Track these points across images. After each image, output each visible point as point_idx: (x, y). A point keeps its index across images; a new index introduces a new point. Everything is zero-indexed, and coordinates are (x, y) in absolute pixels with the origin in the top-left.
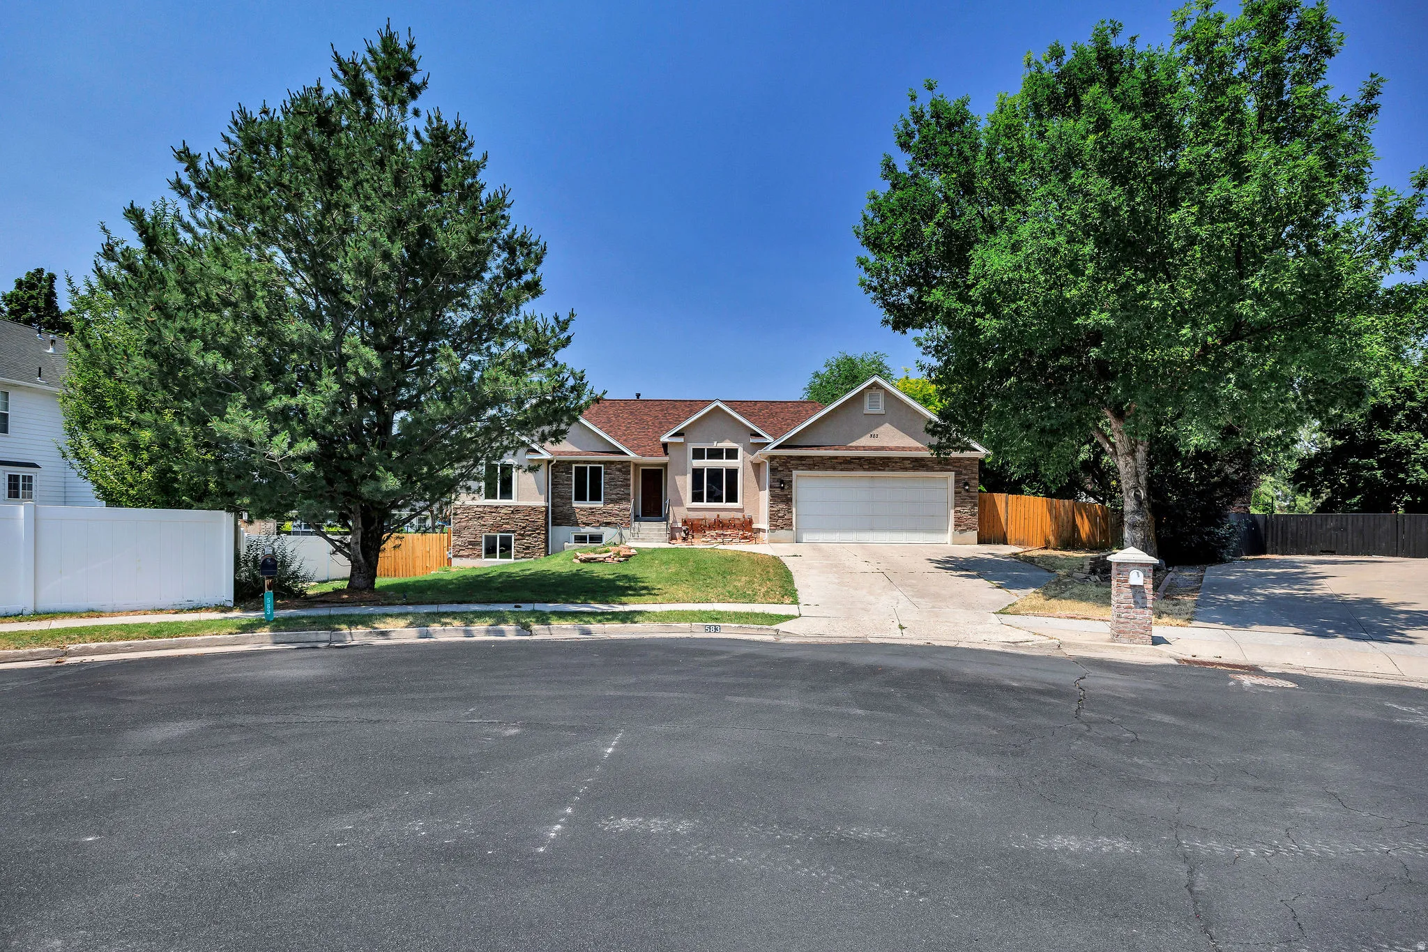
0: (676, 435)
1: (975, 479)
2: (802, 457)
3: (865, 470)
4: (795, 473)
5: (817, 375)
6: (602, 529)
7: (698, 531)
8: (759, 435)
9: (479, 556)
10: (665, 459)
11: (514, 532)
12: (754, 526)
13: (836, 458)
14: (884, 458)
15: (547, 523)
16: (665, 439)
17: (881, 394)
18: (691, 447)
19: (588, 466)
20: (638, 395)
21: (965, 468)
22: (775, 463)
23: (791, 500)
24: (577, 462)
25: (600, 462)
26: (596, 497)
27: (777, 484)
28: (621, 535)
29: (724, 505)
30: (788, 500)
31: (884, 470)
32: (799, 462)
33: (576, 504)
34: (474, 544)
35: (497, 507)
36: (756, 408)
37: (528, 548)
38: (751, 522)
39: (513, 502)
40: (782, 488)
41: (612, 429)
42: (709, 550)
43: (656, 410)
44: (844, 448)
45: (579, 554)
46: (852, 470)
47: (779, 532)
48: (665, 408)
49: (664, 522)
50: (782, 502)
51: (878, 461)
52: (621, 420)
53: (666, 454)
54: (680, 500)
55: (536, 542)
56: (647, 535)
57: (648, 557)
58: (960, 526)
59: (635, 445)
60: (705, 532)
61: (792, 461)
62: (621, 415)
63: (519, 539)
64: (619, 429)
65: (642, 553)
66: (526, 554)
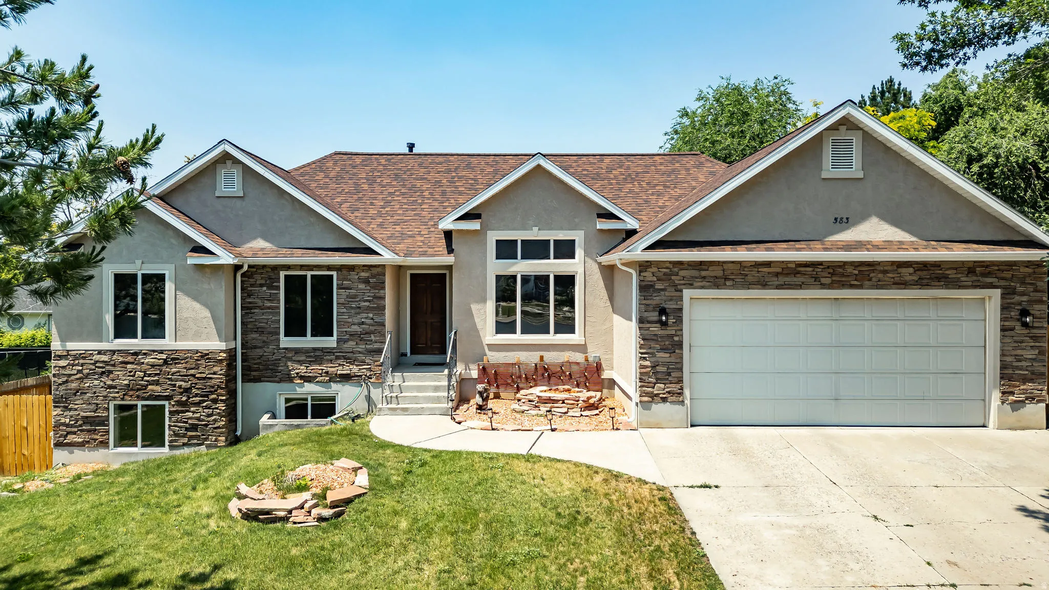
0: (466, 217)
1: (1041, 302)
2: (701, 263)
3: (823, 286)
4: (687, 293)
5: (685, 113)
6: (335, 387)
7: (507, 385)
8: (611, 216)
9: (104, 444)
11: (168, 398)
12: (606, 375)
13: (768, 264)
14: (862, 264)
15: (233, 380)
16: (447, 223)
17: (856, 140)
18: (493, 236)
19: (309, 274)
20: (411, 146)
21: (1023, 283)
22: (648, 276)
23: (680, 345)
24: (288, 267)
25: (329, 268)
26: (321, 328)
27: (654, 316)
28: (369, 398)
30: (675, 346)
31: (860, 287)
32: (694, 273)
33: (286, 342)
34: (94, 423)
35: (136, 354)
36: (604, 165)
37: (194, 428)
38: (599, 368)
39: (168, 343)
40: (664, 324)
41: (359, 205)
42: (521, 467)
43: (439, 172)
44: (784, 245)
45: (244, 489)
46: (800, 287)
47: (659, 408)
48: (452, 168)
49: (446, 371)
50: (663, 349)
51: (850, 270)
52: (378, 188)
53: (450, 251)
54: (475, 332)
55: (209, 416)
56: (415, 400)
57: (389, 501)
58: (1012, 393)
59: (397, 234)
60: (518, 389)
61: (682, 273)
62: (379, 180)
63: (178, 412)
64: (372, 204)
65: (379, 485)
66: (191, 438)
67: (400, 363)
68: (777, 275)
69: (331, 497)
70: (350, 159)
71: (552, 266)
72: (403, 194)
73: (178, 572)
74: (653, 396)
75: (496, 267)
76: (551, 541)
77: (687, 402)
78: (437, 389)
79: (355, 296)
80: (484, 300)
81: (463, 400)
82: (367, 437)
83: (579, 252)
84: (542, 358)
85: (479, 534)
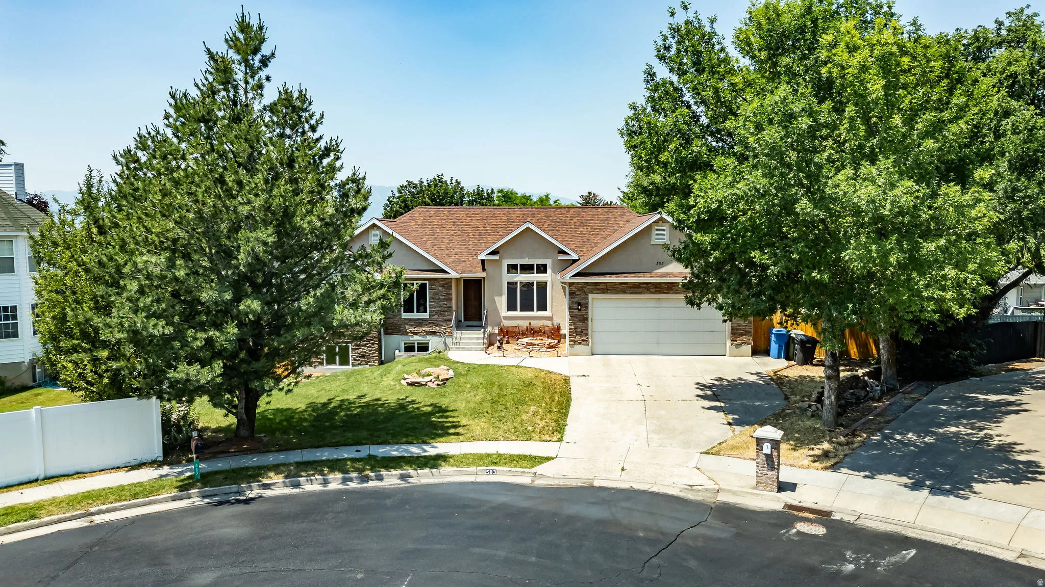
0: (492, 253)
2: (597, 283)
3: (652, 293)
4: (590, 296)
6: (428, 337)
7: (513, 337)
9: (321, 364)
10: (484, 275)
11: (352, 342)
12: (562, 332)
13: (627, 283)
14: (668, 283)
15: (380, 334)
16: (483, 256)
17: (667, 227)
18: (506, 263)
19: (415, 283)
22: (573, 288)
23: (587, 319)
25: (425, 280)
26: (421, 309)
27: (575, 306)
28: (445, 343)
29: (535, 313)
30: (585, 319)
31: (668, 293)
32: (594, 287)
33: (405, 315)
37: (363, 356)
38: (558, 328)
40: (580, 310)
41: (436, 242)
42: (514, 369)
43: (477, 220)
44: (633, 275)
45: (406, 376)
46: (641, 293)
47: (577, 347)
48: (485, 217)
49: (482, 330)
50: (580, 321)
51: (663, 285)
52: (445, 232)
53: (484, 270)
54: (496, 311)
55: (370, 351)
56: (467, 344)
57: (462, 380)
58: (736, 341)
59: (457, 260)
60: (518, 338)
61: (588, 287)
62: (445, 226)
63: (356, 349)
64: (442, 242)
65: (458, 375)
66: (362, 361)
67: (459, 326)
68: (631, 288)
69: (441, 378)
70: (427, 211)
71: (535, 277)
72: (459, 235)
73: (395, 398)
74: (575, 342)
75: (507, 277)
76: (519, 390)
77: (590, 344)
78: (478, 339)
79: (437, 294)
80: (501, 295)
81: (491, 344)
82: (448, 360)
83: (549, 270)
84: (530, 324)
85: (495, 388)
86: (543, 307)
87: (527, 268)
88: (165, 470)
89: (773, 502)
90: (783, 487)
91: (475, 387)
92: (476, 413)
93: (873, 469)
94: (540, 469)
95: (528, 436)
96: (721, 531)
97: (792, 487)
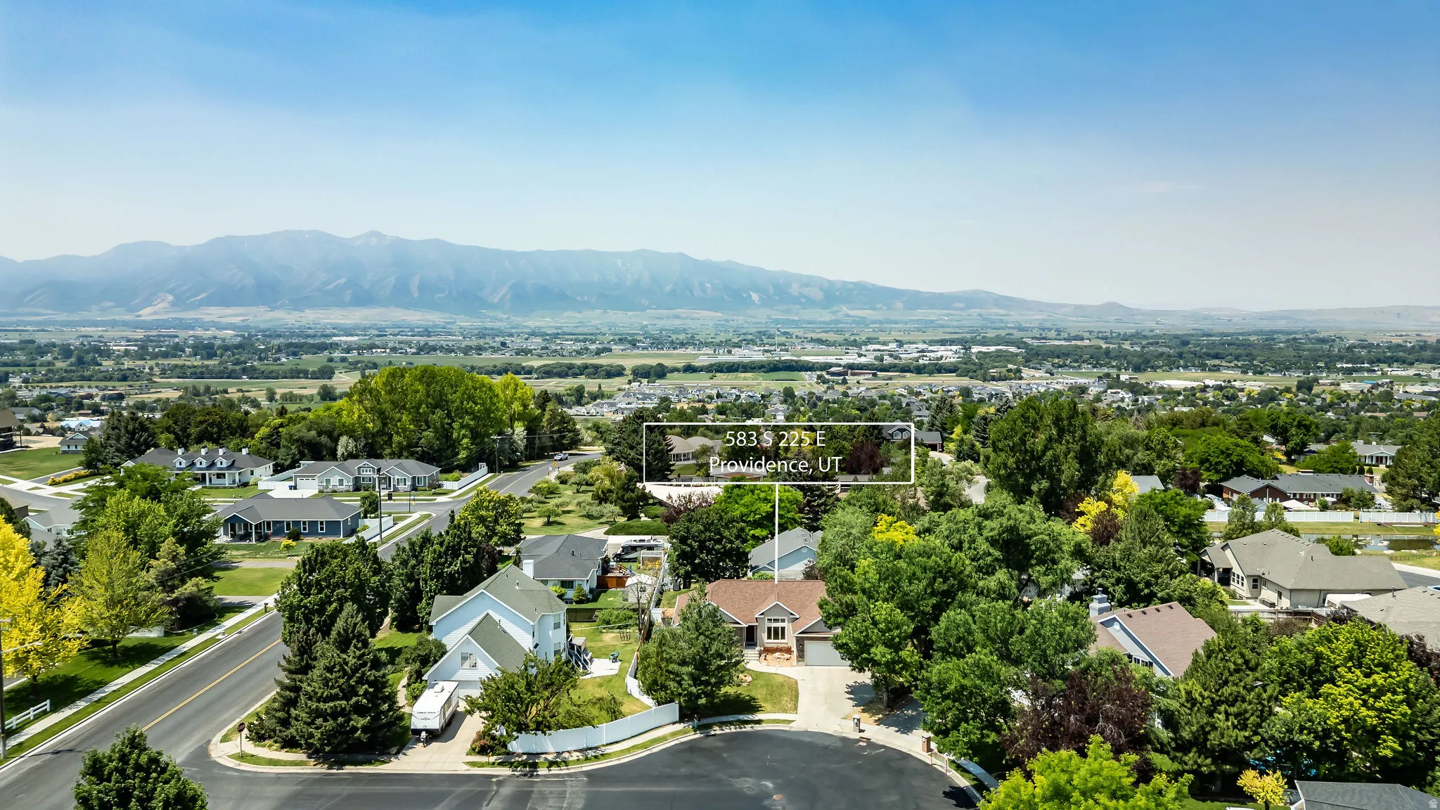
0: (761, 614)
4: (806, 642)
7: (770, 653)
8: (793, 614)
10: (756, 623)
16: (757, 616)
18: (767, 618)
22: (798, 638)
23: (804, 652)
27: (799, 646)
29: (780, 641)
32: (808, 639)
36: (794, 586)
40: (801, 647)
41: (733, 604)
42: (774, 674)
44: (822, 633)
46: (825, 640)
47: (800, 661)
49: (757, 648)
50: (801, 653)
52: (736, 597)
57: (755, 680)
59: (744, 615)
60: (773, 654)
64: (736, 603)
67: (749, 648)
68: (821, 639)
69: (748, 681)
72: (743, 599)
74: (798, 658)
75: (767, 625)
76: (779, 686)
77: (806, 661)
78: (756, 654)
79: (736, 633)
80: (764, 633)
81: (761, 657)
82: (748, 669)
83: (786, 622)
84: (778, 646)
85: (770, 687)
86: (783, 637)
87: (776, 620)
88: (682, 725)
89: (857, 736)
90: (861, 731)
91: (762, 687)
92: (766, 700)
93: (888, 725)
94: (791, 725)
95: (785, 711)
96: (839, 744)
97: (863, 731)
